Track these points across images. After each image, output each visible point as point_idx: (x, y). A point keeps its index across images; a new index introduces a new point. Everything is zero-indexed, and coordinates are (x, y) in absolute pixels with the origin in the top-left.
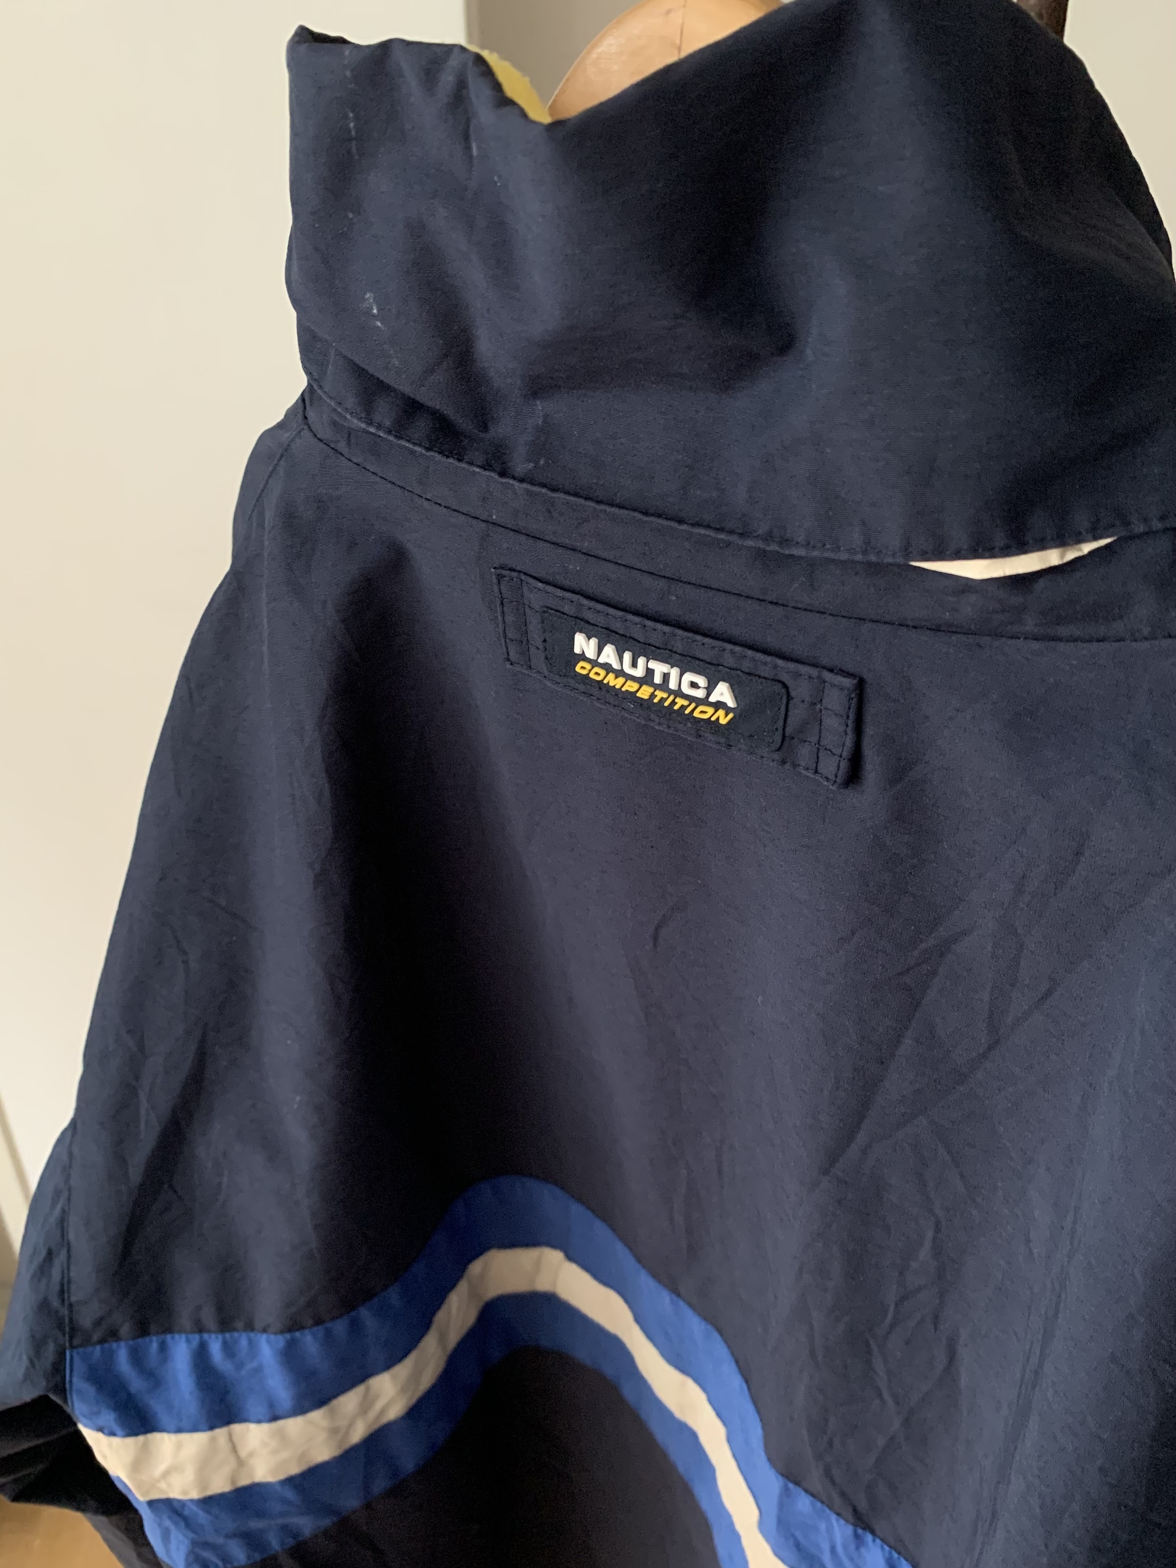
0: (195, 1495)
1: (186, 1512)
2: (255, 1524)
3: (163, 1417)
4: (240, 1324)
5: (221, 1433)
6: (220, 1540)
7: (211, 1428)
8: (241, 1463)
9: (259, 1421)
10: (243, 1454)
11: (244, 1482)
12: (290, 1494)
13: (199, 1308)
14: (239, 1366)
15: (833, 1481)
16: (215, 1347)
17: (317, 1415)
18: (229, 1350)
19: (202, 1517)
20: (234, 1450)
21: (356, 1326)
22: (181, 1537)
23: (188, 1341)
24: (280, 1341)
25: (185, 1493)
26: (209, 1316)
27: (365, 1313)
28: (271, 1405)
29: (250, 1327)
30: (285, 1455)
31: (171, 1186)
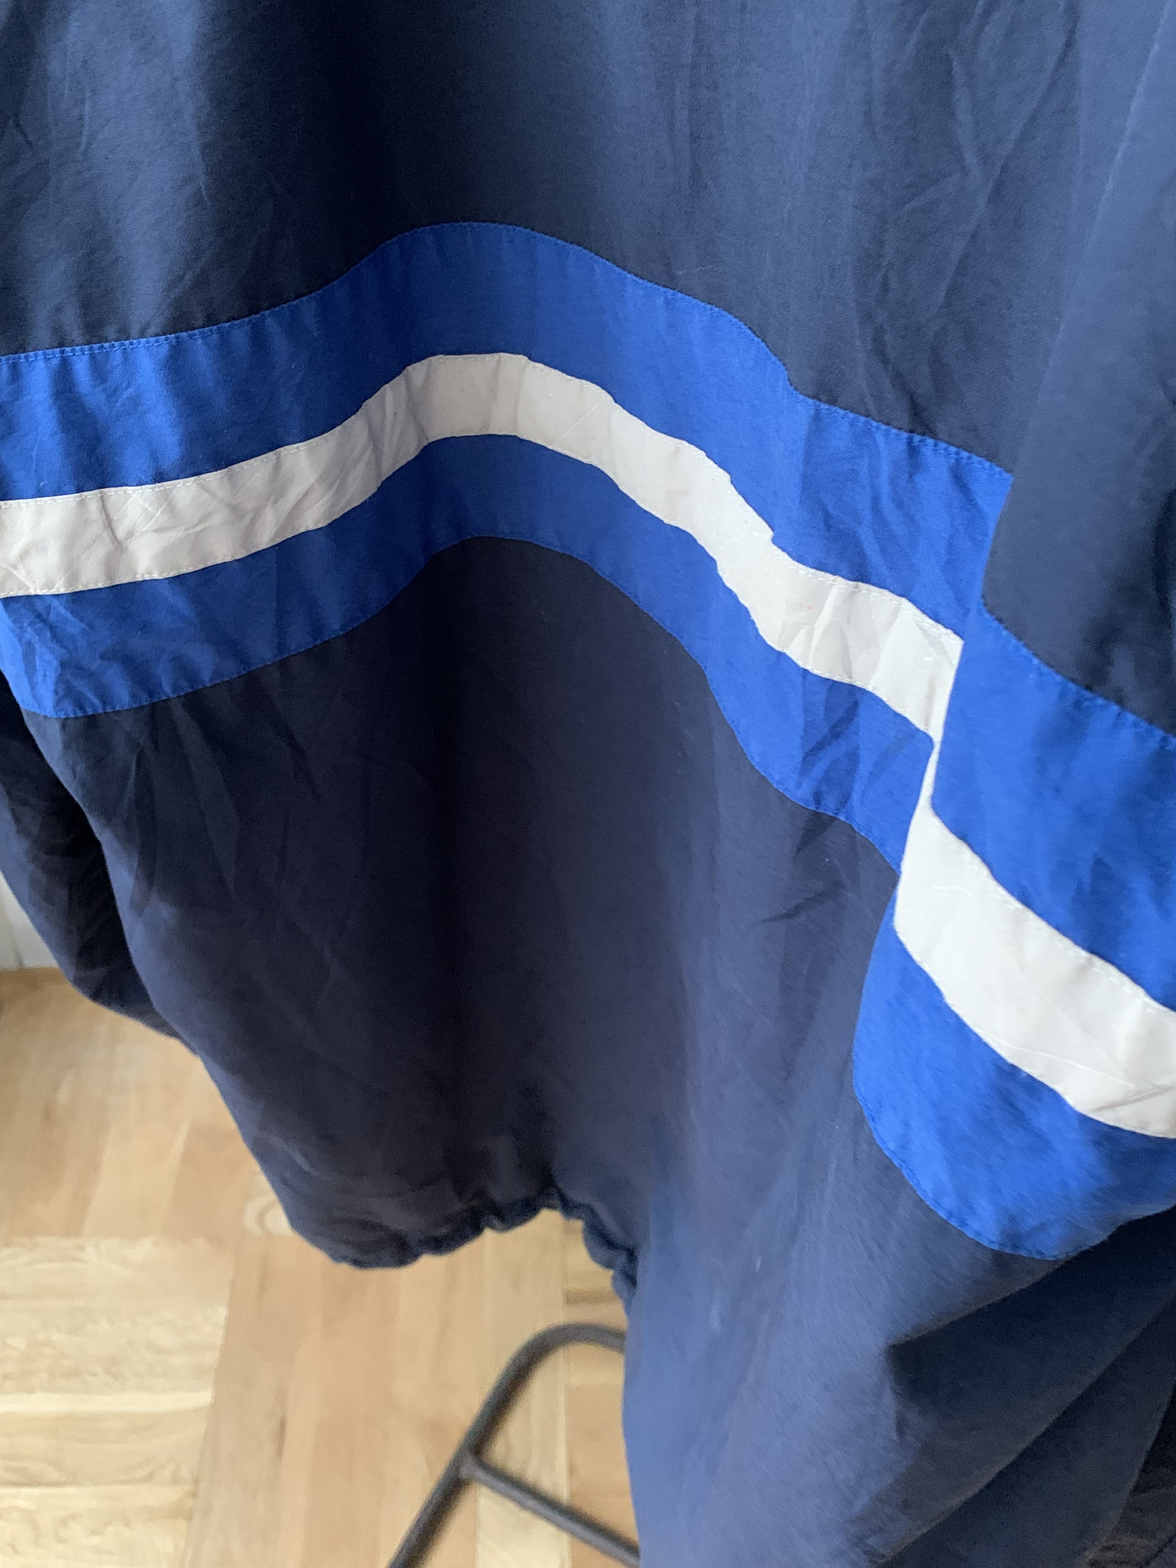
0: (60, 588)
1: (52, 618)
2: (138, 644)
3: (18, 475)
4: (110, 331)
5: (91, 496)
6: (96, 664)
7: (80, 490)
8: (119, 547)
9: (140, 484)
10: (120, 533)
11: (124, 578)
12: (182, 604)
13: (58, 309)
14: (114, 393)
15: (885, 361)
16: (81, 367)
17: (212, 478)
18: (99, 370)
19: (74, 626)
20: (109, 525)
21: (258, 337)
22: (48, 656)
23: (47, 360)
24: (162, 346)
25: (49, 584)
26: (71, 321)
27: (270, 321)
28: (154, 457)
29: (124, 334)
30: (173, 535)
31: (18, 126)
